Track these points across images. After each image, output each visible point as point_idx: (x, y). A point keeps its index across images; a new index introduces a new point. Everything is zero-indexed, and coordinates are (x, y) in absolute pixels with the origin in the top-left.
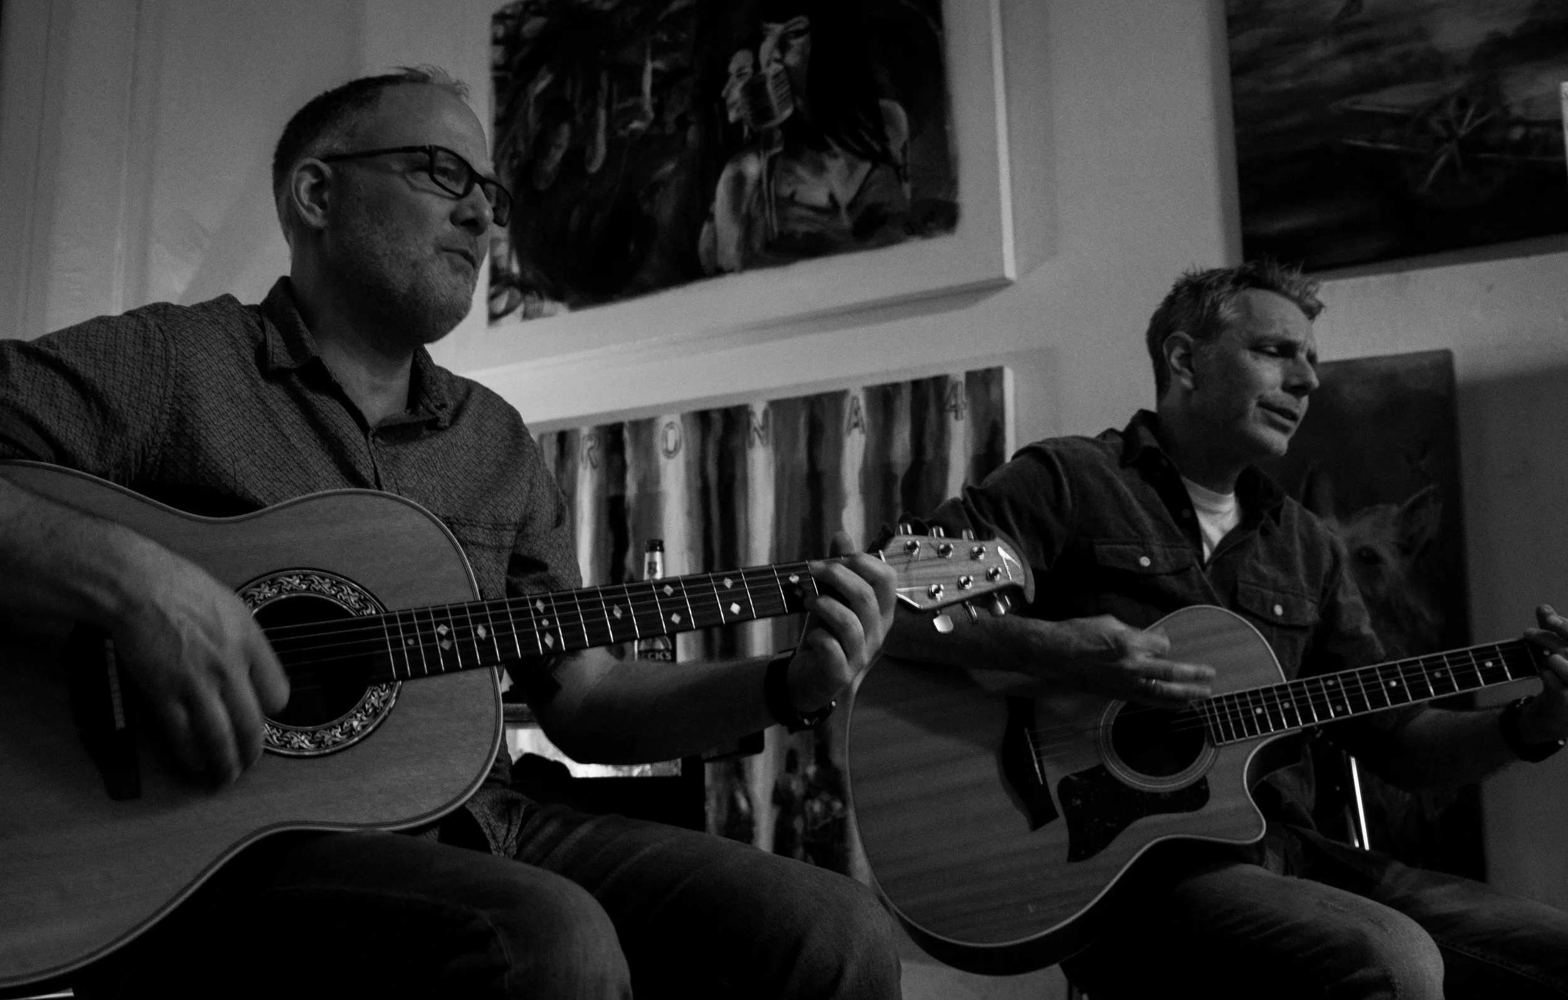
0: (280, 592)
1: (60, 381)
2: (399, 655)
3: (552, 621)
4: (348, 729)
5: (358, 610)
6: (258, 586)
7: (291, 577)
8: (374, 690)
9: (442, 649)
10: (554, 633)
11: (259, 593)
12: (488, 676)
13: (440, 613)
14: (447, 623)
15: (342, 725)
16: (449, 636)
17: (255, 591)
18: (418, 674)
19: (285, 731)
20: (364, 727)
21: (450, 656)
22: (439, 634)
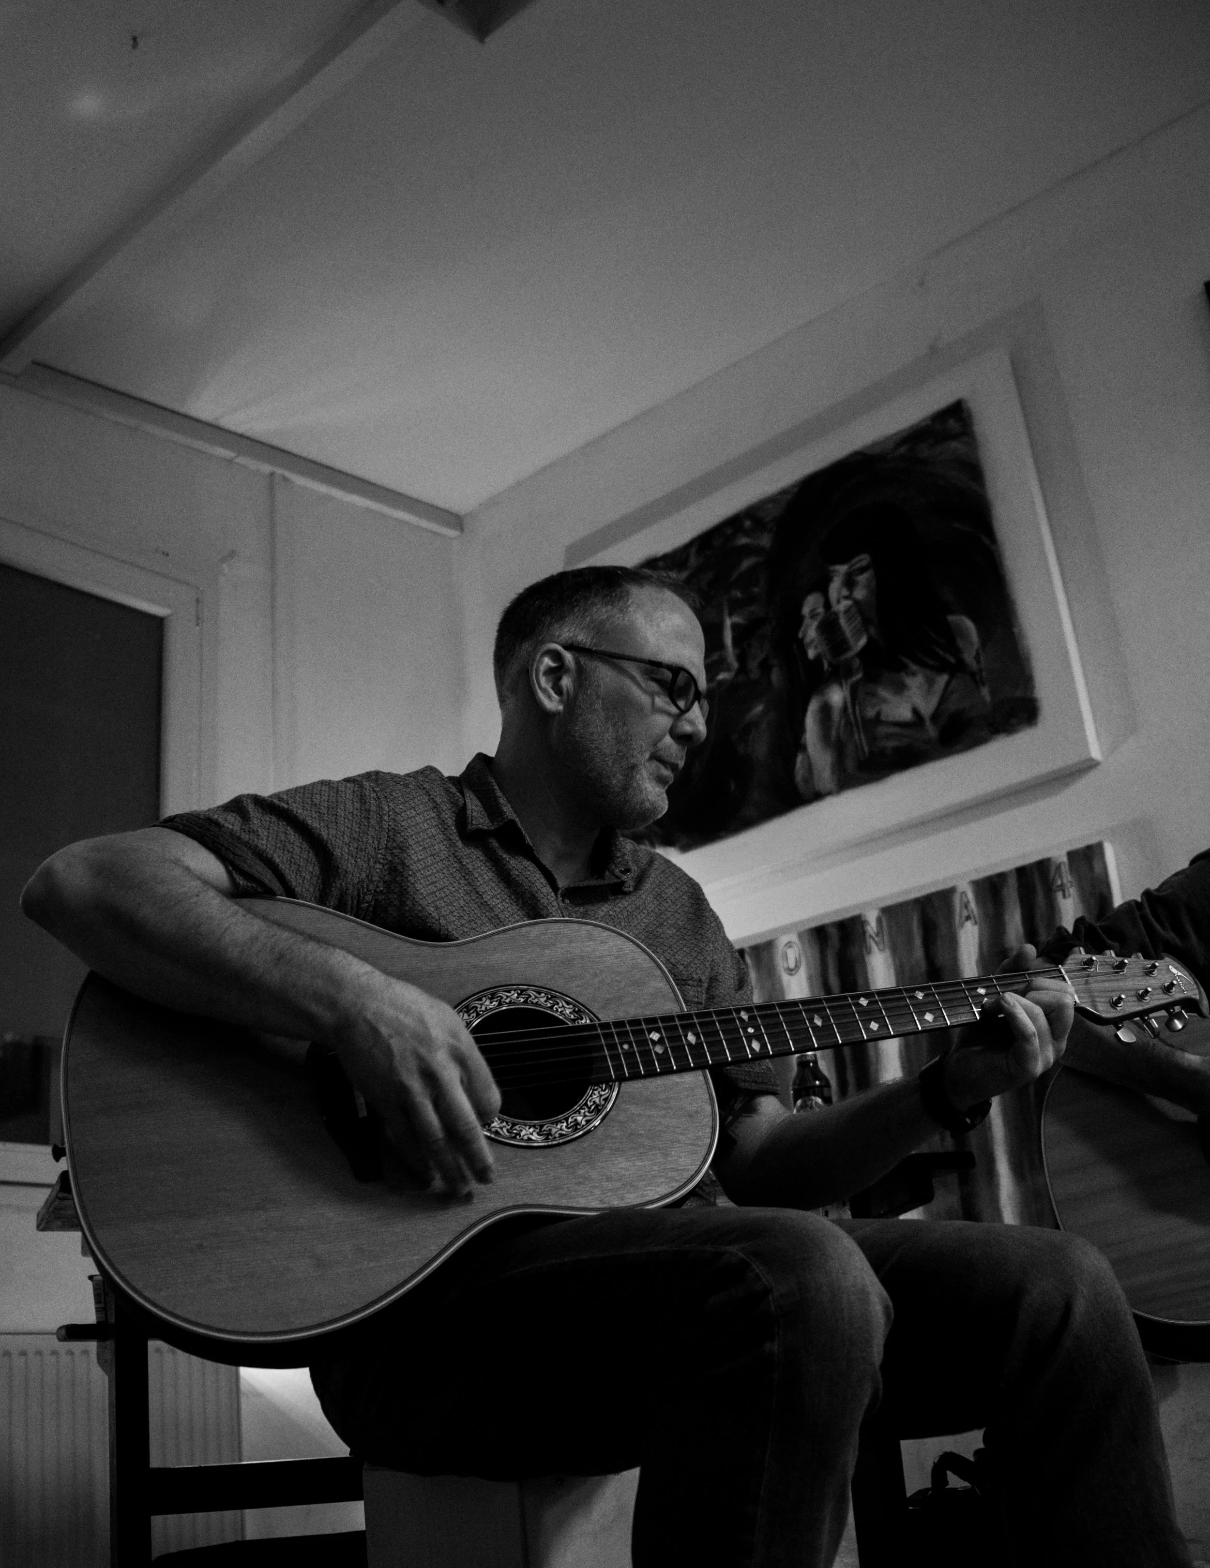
0: (500, 1004)
1: (290, 831)
2: (615, 1057)
3: (757, 1028)
4: (572, 1124)
5: (574, 1021)
6: (480, 999)
7: (509, 992)
8: (594, 1090)
9: (656, 1053)
10: (759, 1037)
11: (481, 1005)
12: (701, 1078)
13: (651, 1021)
14: (658, 1030)
15: (567, 1119)
16: (661, 1041)
17: (477, 1004)
18: (635, 1076)
19: (514, 1125)
20: (588, 1122)
21: (663, 1059)
22: (652, 1040)
